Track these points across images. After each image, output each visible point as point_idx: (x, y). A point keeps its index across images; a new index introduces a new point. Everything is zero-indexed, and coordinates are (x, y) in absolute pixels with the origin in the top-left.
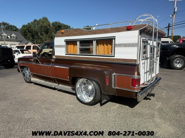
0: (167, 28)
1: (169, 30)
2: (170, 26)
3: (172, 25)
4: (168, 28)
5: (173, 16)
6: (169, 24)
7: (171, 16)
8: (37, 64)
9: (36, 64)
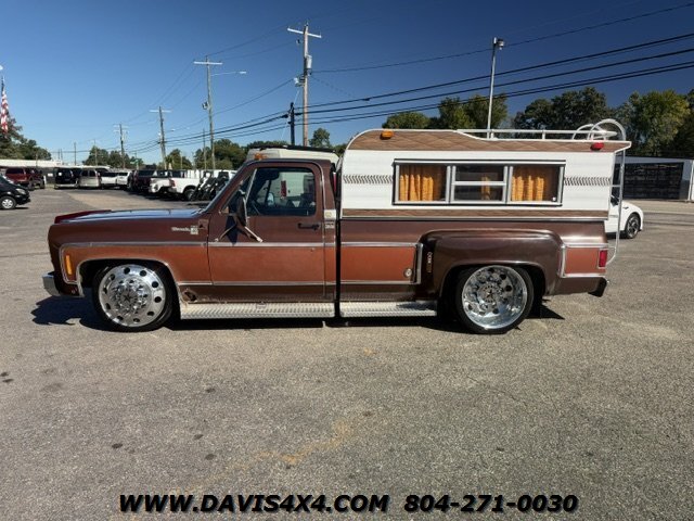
0: (286, 116)
1: (292, 124)
2: (295, 111)
3: (301, 111)
4: (289, 119)
5: (302, 81)
6: (292, 104)
7: (297, 81)
8: (237, 244)
9: (230, 244)
